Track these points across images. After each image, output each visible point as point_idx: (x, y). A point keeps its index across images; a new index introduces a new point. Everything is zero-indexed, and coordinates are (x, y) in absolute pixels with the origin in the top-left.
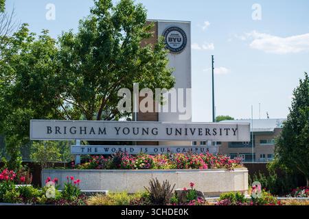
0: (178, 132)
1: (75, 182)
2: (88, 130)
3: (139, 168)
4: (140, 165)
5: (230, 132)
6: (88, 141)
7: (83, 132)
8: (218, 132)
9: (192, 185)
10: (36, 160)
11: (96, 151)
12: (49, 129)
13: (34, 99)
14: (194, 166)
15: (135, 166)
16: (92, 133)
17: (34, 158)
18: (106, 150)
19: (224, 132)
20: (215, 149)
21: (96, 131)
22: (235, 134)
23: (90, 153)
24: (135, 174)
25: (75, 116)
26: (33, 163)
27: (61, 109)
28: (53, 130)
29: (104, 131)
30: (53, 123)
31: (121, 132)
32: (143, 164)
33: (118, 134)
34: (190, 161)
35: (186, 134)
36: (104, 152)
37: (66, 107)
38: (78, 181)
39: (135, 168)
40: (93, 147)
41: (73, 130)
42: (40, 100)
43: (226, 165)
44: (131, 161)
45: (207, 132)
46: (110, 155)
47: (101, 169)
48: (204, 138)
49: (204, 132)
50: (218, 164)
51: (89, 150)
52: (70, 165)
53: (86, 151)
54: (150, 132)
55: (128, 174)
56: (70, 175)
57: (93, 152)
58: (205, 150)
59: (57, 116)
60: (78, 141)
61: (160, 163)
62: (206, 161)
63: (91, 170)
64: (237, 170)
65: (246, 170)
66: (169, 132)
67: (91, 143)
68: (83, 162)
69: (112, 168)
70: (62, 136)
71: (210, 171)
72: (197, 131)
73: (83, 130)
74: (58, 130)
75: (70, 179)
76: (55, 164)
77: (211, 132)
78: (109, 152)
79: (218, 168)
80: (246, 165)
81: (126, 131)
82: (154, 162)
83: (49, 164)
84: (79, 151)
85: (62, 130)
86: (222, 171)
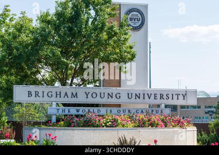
0: (138, 96)
1: (52, 139)
2: (63, 94)
3: (107, 126)
4: (108, 124)
5: (181, 97)
6: (62, 104)
7: (58, 96)
8: (170, 96)
9: (156, 141)
10: (18, 120)
11: (69, 111)
12: (30, 94)
13: (17, 68)
14: (152, 125)
15: (104, 125)
16: (66, 96)
17: (16, 118)
18: (78, 111)
19: (175, 97)
20: (168, 111)
21: (69, 95)
22: (184, 99)
23: (64, 113)
24: (103, 131)
25: (50, 83)
26: (16, 122)
27: (39, 77)
28: (34, 94)
29: (75, 95)
30: (33, 88)
31: (90, 96)
32: (110, 123)
33: (87, 97)
34: (149, 120)
35: (144, 98)
36: (77, 113)
37: (44, 76)
38: (55, 137)
39: (103, 127)
40: (67, 108)
41: (50, 95)
42: (22, 69)
43: (179, 124)
44: (99, 121)
45: (162, 97)
46: (82, 116)
47: (74, 126)
48: (158, 101)
49: (158, 96)
50: (173, 124)
51: (64, 111)
52: (47, 123)
53: (60, 111)
54: (114, 96)
55: (97, 131)
56: (48, 132)
57: (67, 112)
58: (160, 112)
59: (35, 82)
60: (54, 103)
61: (124, 122)
62: (163, 121)
63: (66, 128)
64: (189, 129)
65: (195, 128)
66: (130, 97)
67: (65, 105)
68: (58, 120)
69: (84, 126)
70: (41, 99)
71: (166, 130)
72: (153, 96)
73: (58, 94)
74: (37, 94)
75: (48, 135)
76: (34, 122)
77: (165, 97)
78: (80, 113)
79: (173, 127)
80: (195, 125)
81: (94, 95)
82: (119, 121)
83: (29, 123)
84: (55, 112)
85: (41, 94)
86: (177, 129)
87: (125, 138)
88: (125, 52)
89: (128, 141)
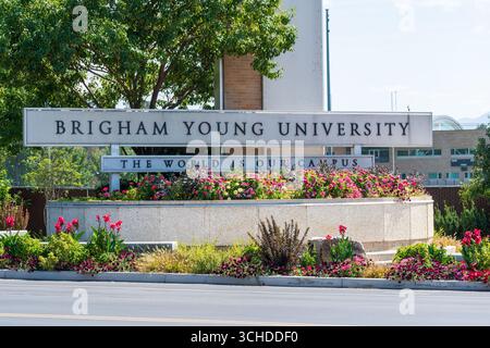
0: (301, 129)
1: (112, 226)
2: (134, 128)
3: (234, 197)
4: (236, 192)
5: (397, 130)
6: (133, 148)
7: (124, 131)
8: (374, 129)
9: (342, 229)
10: (34, 185)
11: (149, 165)
12: (60, 126)
13: (30, 69)
14: (335, 192)
15: (226, 194)
16: (142, 132)
17: (31, 182)
18: (168, 164)
19: (385, 130)
20: (368, 162)
21: (149, 128)
22: (404, 134)
23: (137, 170)
24: (226, 208)
25: (106, 101)
26: (31, 190)
27: (81, 88)
28: (68, 127)
29: (161, 129)
30: (66, 114)
31: (194, 130)
32: (241, 190)
33: (189, 133)
34: (328, 182)
35: (315, 134)
36: (165, 169)
37: (91, 86)
38: (119, 223)
39: (225, 198)
40: (144, 159)
41: (105, 130)
42: (42, 70)
43: (393, 189)
44: (217, 185)
45: (354, 129)
46: (177, 174)
47: (160, 199)
48: (347, 140)
49: (347, 129)
50: (380, 189)
51: (136, 164)
52: (101, 192)
53: (129, 165)
54: (249, 129)
55: (213, 208)
56: (102, 212)
57: (143, 167)
58: (351, 163)
59: (73, 101)
60: (116, 148)
61: (272, 188)
62: (358, 183)
63: (142, 202)
64: (415, 199)
65: (429, 199)
66: (284, 130)
67: (139, 151)
68: (124, 186)
69: (182, 197)
70: (85, 138)
71: (366, 203)
72: (334, 129)
73: (124, 127)
74: (76, 127)
75: (102, 220)
76: (71, 191)
77: (361, 129)
78: (174, 168)
79: (381, 196)
80: (429, 191)
81: (205, 128)
82: (261, 186)
83: (60, 192)
84: (117, 166)
85: (84, 128)
86: (389, 201)
87: (273, 222)
88: (272, 30)
89: (282, 229)
